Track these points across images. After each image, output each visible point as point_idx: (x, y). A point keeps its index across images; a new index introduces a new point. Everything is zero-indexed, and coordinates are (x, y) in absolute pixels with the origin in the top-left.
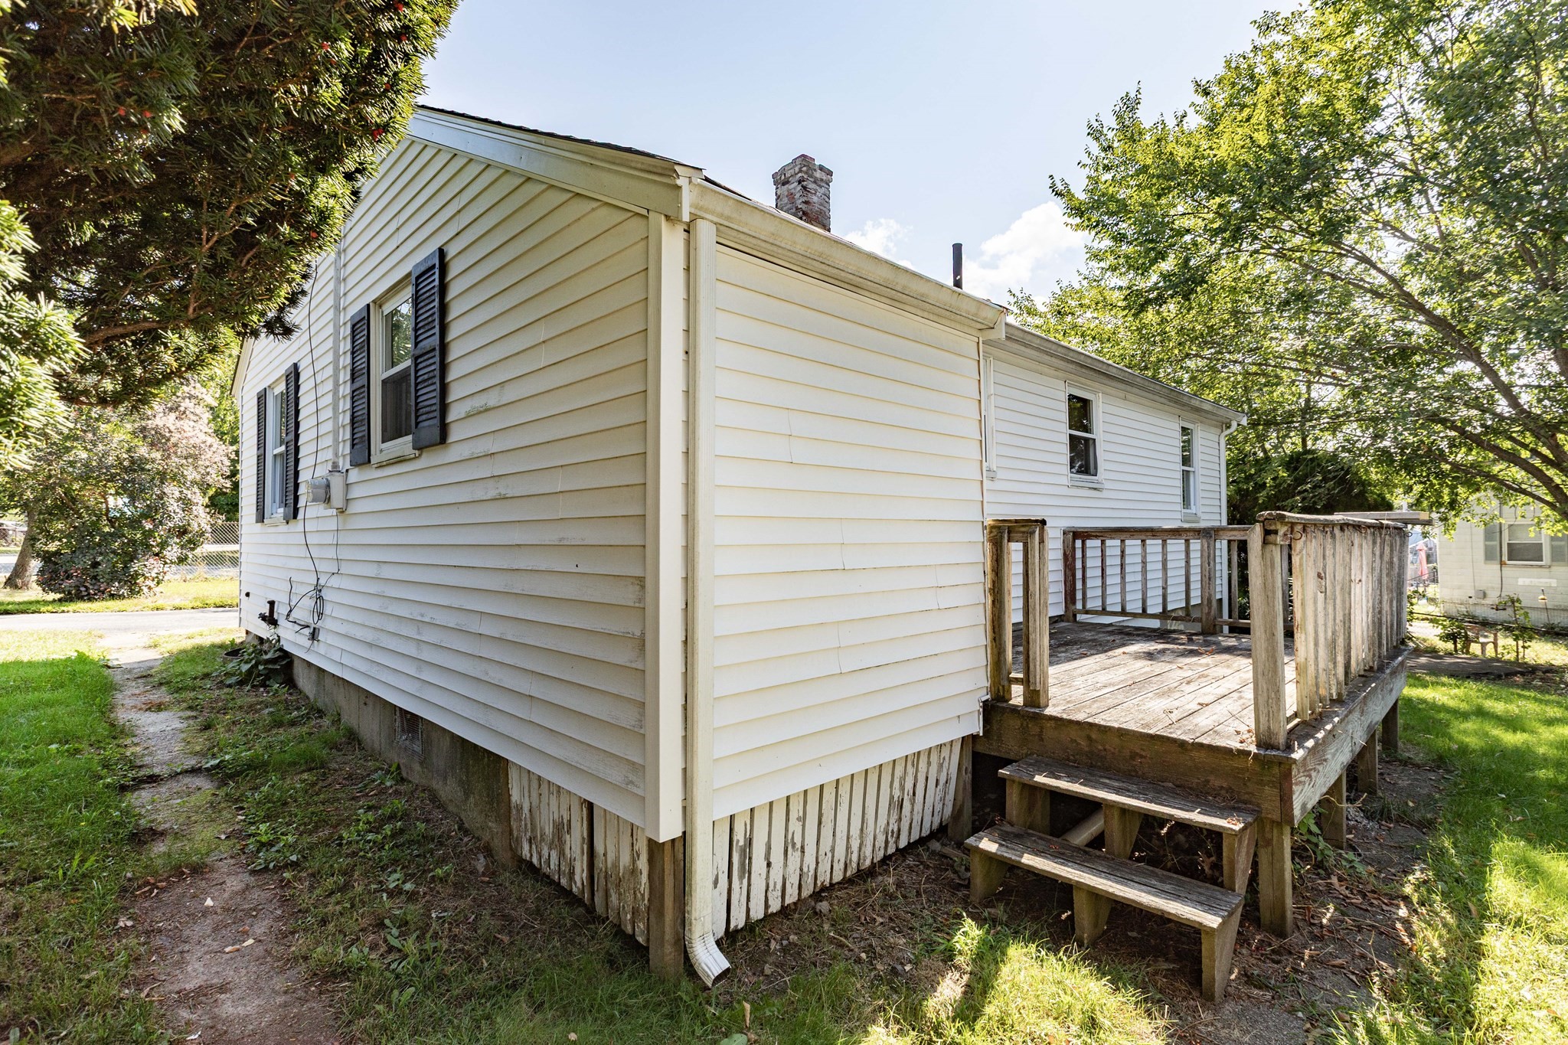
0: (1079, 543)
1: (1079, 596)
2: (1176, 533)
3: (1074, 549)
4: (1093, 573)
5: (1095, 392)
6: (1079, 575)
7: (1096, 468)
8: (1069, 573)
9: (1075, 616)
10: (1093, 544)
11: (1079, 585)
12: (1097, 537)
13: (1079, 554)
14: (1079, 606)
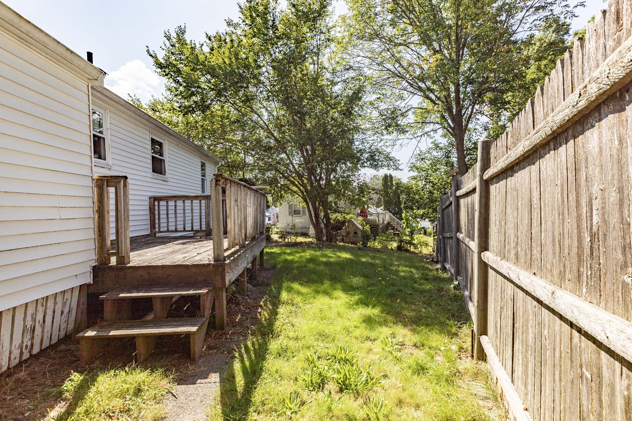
0: (156, 203)
1: (157, 226)
2: (196, 197)
3: (154, 205)
4: (163, 216)
5: (164, 140)
6: (157, 217)
7: (165, 172)
8: (152, 216)
9: (155, 234)
10: (163, 203)
11: (157, 221)
12: (164, 200)
13: (156, 208)
14: (157, 230)
